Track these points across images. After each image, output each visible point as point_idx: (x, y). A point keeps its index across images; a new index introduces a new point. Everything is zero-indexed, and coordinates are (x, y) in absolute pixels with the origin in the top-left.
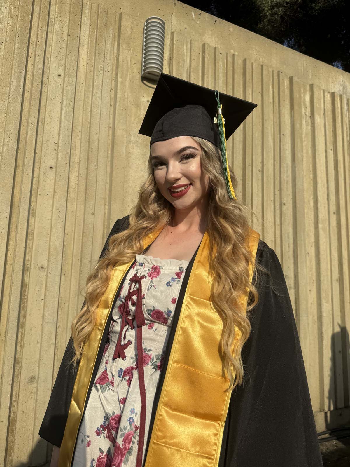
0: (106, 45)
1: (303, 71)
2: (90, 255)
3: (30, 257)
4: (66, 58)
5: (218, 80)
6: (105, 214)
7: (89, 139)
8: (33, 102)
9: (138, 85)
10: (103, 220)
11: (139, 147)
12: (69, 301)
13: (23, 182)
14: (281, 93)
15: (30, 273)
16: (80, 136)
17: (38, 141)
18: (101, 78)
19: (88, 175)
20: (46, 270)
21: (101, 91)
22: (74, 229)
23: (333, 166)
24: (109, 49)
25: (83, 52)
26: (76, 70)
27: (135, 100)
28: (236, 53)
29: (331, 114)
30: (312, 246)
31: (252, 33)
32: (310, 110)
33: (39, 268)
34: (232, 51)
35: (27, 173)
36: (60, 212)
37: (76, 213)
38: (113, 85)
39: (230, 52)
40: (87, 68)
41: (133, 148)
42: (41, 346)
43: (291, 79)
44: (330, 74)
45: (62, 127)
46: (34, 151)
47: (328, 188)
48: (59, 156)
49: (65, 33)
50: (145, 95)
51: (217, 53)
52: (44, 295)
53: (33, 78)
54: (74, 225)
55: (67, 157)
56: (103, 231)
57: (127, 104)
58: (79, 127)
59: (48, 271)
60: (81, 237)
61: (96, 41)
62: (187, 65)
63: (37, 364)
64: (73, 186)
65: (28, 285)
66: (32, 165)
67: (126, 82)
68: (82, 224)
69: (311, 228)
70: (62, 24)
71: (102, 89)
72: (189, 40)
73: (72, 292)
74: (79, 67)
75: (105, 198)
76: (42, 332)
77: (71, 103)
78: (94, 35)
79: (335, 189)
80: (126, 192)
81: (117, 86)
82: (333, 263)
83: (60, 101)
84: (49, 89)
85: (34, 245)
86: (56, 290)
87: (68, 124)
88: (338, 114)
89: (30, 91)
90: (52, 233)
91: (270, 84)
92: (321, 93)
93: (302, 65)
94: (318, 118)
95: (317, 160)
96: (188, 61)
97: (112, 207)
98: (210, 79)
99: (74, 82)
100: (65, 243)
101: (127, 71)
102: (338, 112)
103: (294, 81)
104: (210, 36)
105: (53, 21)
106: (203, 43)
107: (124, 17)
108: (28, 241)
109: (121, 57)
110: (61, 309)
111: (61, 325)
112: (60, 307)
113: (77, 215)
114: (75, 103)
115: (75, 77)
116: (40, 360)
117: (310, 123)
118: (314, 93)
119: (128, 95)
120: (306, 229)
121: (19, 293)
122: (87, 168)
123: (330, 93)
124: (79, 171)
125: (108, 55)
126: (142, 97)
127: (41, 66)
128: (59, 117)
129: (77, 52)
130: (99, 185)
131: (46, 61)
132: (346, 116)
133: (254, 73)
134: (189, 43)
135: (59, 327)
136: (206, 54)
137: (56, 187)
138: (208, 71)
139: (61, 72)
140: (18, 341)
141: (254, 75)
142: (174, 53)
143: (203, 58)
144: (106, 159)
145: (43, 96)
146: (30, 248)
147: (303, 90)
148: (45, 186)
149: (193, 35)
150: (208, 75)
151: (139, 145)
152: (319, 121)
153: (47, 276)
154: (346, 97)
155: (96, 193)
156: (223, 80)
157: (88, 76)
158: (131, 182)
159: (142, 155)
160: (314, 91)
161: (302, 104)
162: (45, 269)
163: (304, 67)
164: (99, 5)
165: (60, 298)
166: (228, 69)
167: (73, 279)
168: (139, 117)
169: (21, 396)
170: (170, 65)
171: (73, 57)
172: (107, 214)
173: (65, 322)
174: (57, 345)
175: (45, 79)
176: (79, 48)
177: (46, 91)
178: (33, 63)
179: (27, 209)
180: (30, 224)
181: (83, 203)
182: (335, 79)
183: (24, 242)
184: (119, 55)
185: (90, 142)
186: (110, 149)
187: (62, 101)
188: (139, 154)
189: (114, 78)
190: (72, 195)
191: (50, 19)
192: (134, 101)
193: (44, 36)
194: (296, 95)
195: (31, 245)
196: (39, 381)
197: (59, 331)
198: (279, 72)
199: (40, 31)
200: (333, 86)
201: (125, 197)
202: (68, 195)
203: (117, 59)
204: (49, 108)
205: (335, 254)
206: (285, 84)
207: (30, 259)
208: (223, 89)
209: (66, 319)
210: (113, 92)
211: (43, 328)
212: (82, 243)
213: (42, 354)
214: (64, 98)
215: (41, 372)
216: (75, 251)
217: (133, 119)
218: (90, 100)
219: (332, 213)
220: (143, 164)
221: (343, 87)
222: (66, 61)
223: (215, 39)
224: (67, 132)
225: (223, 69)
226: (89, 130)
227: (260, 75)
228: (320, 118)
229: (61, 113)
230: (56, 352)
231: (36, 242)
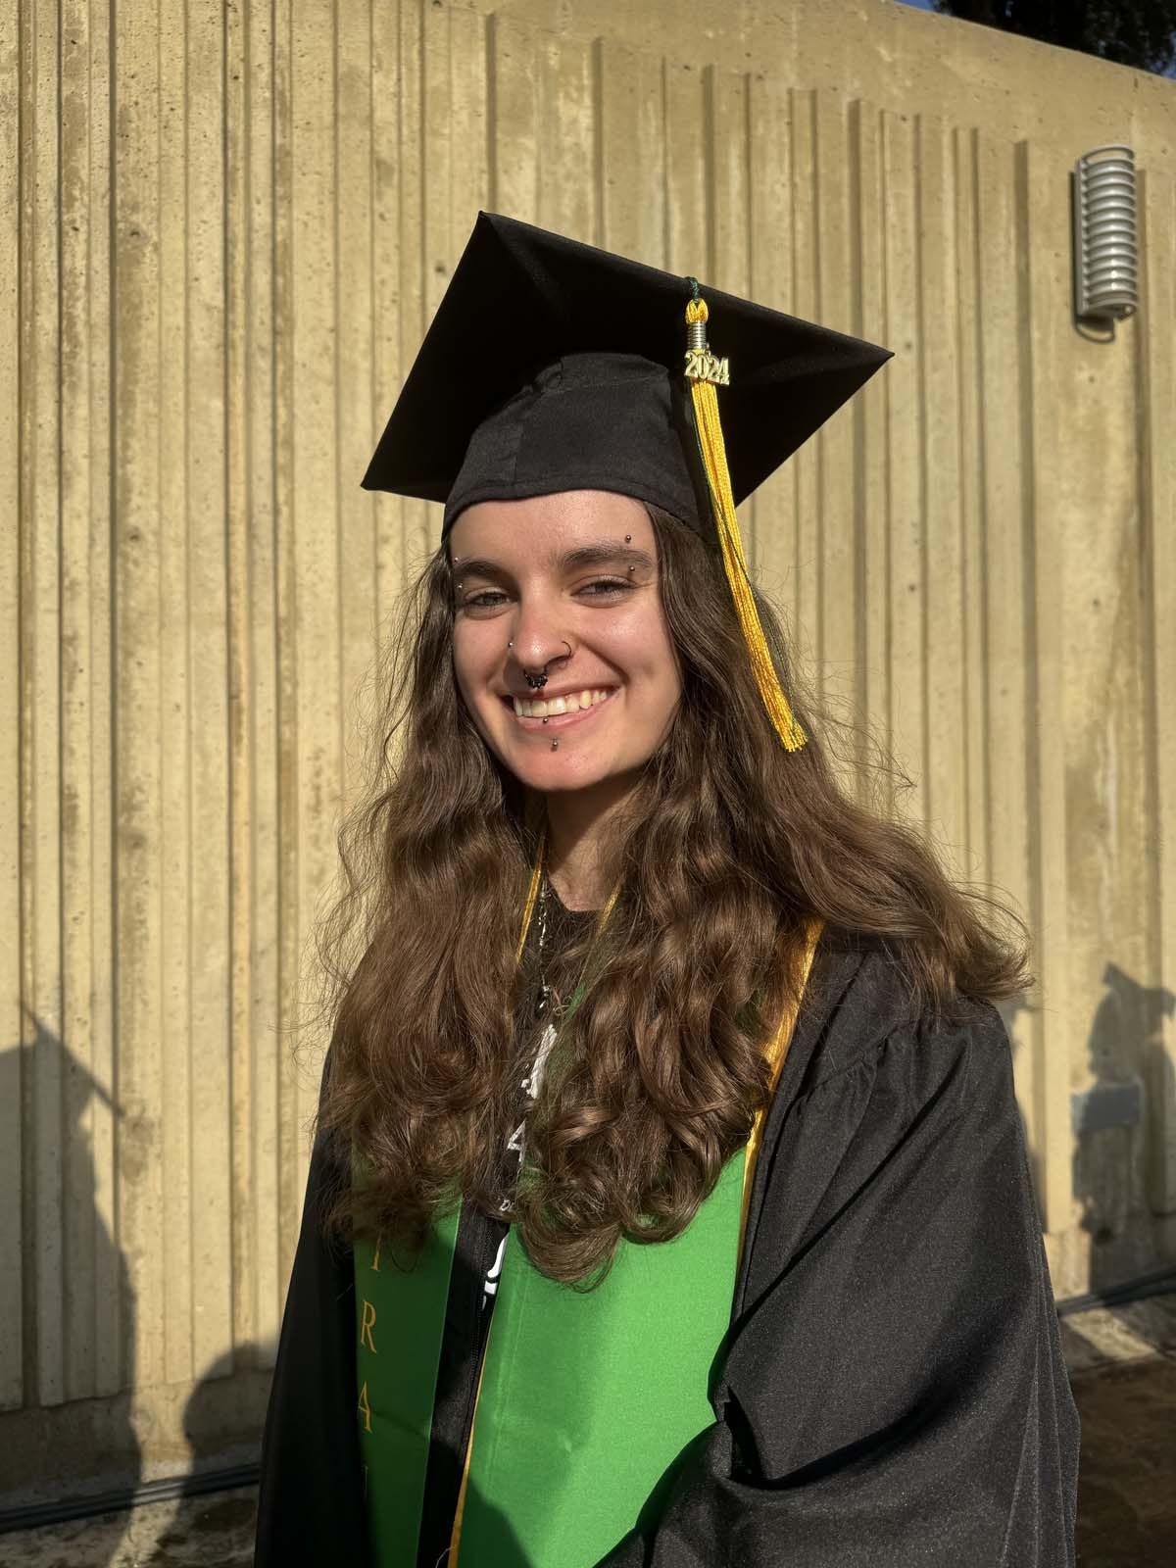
7: (983, 504)
9: (1066, 339)
11: (1077, 505)
19: (988, 596)
27: (1063, 381)
38: (1015, 349)
41: (1067, 511)
49: (911, 227)
50: (1084, 364)
67: (1051, 337)
81: (1030, 353)
84: (890, 386)
101: (1049, 308)
105: (880, 197)
107: (1034, 153)
122: (984, 580)
126: (1077, 371)
139: (911, 337)
148: (902, 635)
151: (1078, 501)
158: (1069, 599)
159: (1088, 525)
164: (975, 133)
168: (1075, 424)
184: (1027, 263)
188: (1081, 523)
203: (1020, 276)
204: (895, 436)
210: (1016, 368)
214: (929, 407)
217: (1060, 435)
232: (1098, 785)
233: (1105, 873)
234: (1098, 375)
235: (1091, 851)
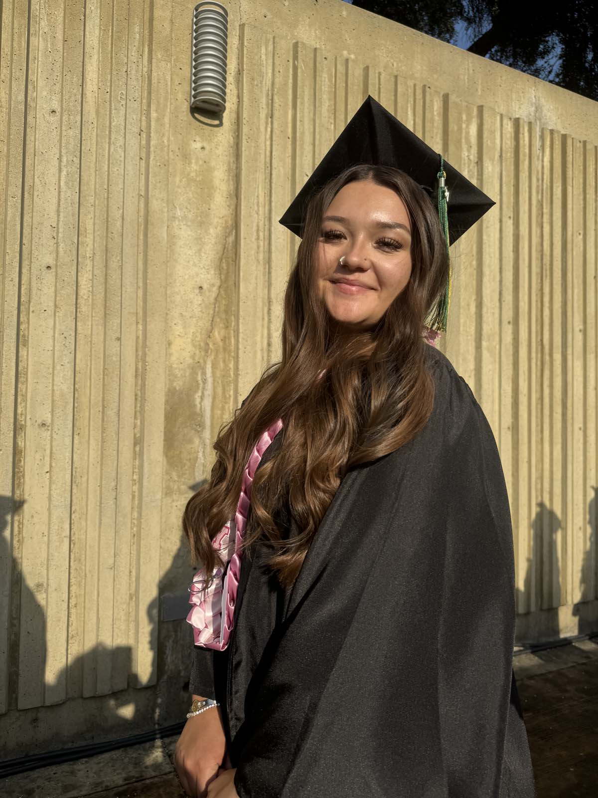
0: (129, 55)
1: (468, 82)
2: (116, 404)
3: (23, 409)
4: (63, 81)
5: (320, 106)
6: (138, 338)
7: (107, 218)
8: (12, 160)
9: (185, 121)
10: (134, 348)
11: (188, 226)
12: (88, 473)
13: (6, 293)
14: (428, 125)
15: (25, 433)
16: (92, 213)
17: (25, 224)
18: (122, 112)
19: (108, 277)
20: (50, 428)
21: (123, 136)
22: (89, 364)
23: (511, 245)
24: (135, 61)
25: (91, 68)
26: (80, 101)
27: (181, 147)
28: (353, 56)
29: (513, 156)
30: (470, 377)
31: (381, 17)
32: (476, 152)
33: (39, 425)
34: (345, 53)
35: (10, 279)
36: (65, 338)
37: (92, 338)
38: (144, 123)
39: (342, 55)
40: (98, 97)
41: (180, 229)
42: (49, 539)
43: (446, 98)
44: (515, 85)
45: (62, 200)
46: (19, 241)
47: (501, 282)
48: (61, 249)
49: (60, 36)
50: (197, 139)
51: (318, 59)
52: (48, 466)
53: (10, 119)
54: (89, 358)
55: (74, 249)
56: (136, 365)
57: (168, 155)
58: (90, 198)
59: (52, 430)
60: (102, 376)
61: (112, 48)
62: (268, 82)
63: (45, 567)
64: (84, 295)
65: (23, 451)
66: (18, 265)
67: (166, 117)
68: (102, 355)
69: (470, 348)
70: (52, 20)
71: (125, 132)
72: (270, 37)
73: (91, 460)
74: (86, 94)
75: (137, 313)
76: (49, 520)
77: (75, 159)
78: (108, 37)
79: (513, 283)
80: (171, 301)
81: (150, 126)
82: (503, 402)
83: (57, 156)
84: (37, 136)
85: (29, 390)
86: (67, 458)
87: (72, 195)
88: (524, 156)
89: (6, 141)
90: (56, 372)
91: (409, 109)
92: (496, 120)
93: (467, 71)
94: (489, 165)
95: (485, 237)
96: (270, 75)
97: (148, 327)
98: (306, 105)
99: (79, 122)
100: (76, 386)
101: (166, 99)
102: (525, 153)
103: (450, 101)
104: (307, 28)
105: (38, 14)
106: (294, 41)
108: (20, 385)
109: (154, 74)
110: (77, 486)
111: (78, 509)
112: (75, 483)
113: (93, 342)
114: (82, 158)
115: (80, 114)
116: (48, 560)
117: (476, 174)
118: (484, 122)
119: (169, 140)
120: (462, 351)
121: (11, 464)
122: (106, 266)
123: (513, 120)
124: (93, 271)
125: (133, 72)
126: (192, 142)
127: (21, 97)
128: (57, 183)
129: (81, 69)
130: (126, 291)
131: (30, 87)
132: (538, 159)
133: (382, 90)
134: (271, 43)
135: (74, 512)
136: (300, 60)
137: (58, 298)
138: (303, 92)
139: (56, 105)
140: (14, 534)
141: (381, 94)
142: (245, 63)
143: (295, 68)
144: (136, 248)
145: (28, 147)
146: (22, 395)
147: (466, 117)
148: (40, 298)
149: (278, 28)
150: (303, 99)
151: (189, 223)
152: (490, 169)
153: (52, 437)
154: (540, 126)
155: (121, 306)
156: (329, 106)
157: (102, 111)
158: (178, 284)
159: (196, 239)
160: (484, 117)
161: (463, 140)
162: (48, 426)
163: (469, 74)
165: (74, 470)
166: (337, 86)
167: (92, 441)
168: (189, 175)
169: (23, 612)
170: (238, 83)
171: (75, 79)
172: (141, 337)
173: (84, 503)
174: (72, 539)
175: (30, 118)
176: (83, 62)
177: (33, 139)
178: (8, 92)
179: (15, 337)
180: (20, 359)
181: (102, 322)
182: (522, 95)
183: (14, 387)
184: (151, 70)
185: (109, 223)
186: (142, 233)
187: (61, 156)
188: (190, 237)
189: (145, 112)
190: (83, 310)
191: (32, 12)
192: (179, 149)
193: (24, 45)
194: (453, 127)
195: (24, 390)
196: (50, 590)
197: (76, 517)
198: (424, 86)
199: (16, 36)
200: (518, 107)
201: (169, 310)
202: (78, 310)
203: (148, 78)
204: (39, 169)
205: (508, 388)
206: (435, 108)
207: (24, 412)
208: (329, 121)
209: (85, 500)
210: (144, 135)
211: (50, 514)
212: (104, 385)
213: (51, 551)
214: (64, 151)
215: (51, 577)
216: (92, 397)
217: (177, 179)
218: (107, 152)
219: (505, 322)
220: (197, 254)
221: (536, 108)
222: (62, 87)
223: (315, 33)
224: (70, 208)
225: (329, 85)
226: (106, 203)
227: (393, 94)
228: (493, 164)
229: (60, 177)
230: (72, 548)
231: (31, 385)
232: (198, 400)
233: (200, 455)
234: (207, 147)
235: (190, 441)
